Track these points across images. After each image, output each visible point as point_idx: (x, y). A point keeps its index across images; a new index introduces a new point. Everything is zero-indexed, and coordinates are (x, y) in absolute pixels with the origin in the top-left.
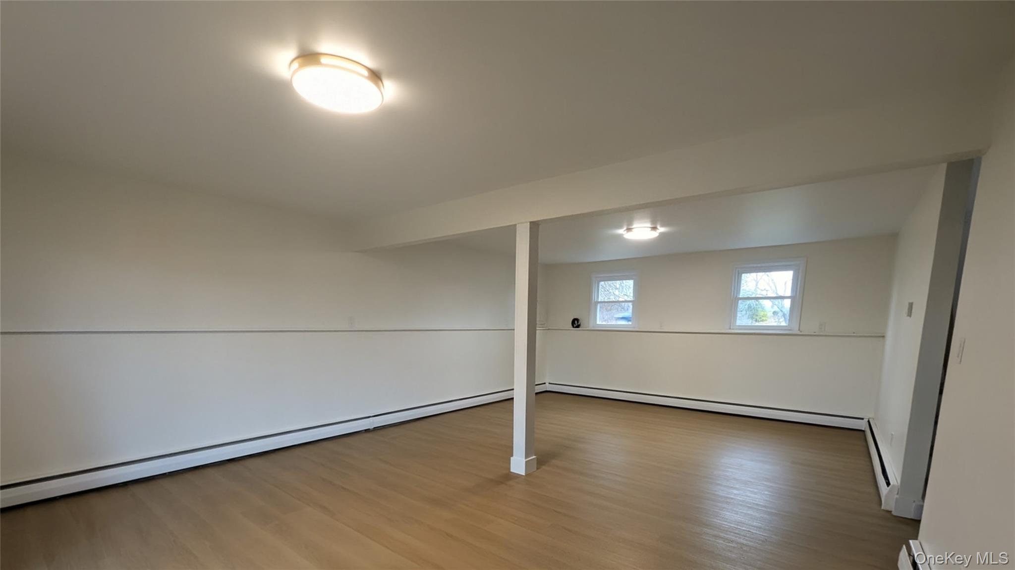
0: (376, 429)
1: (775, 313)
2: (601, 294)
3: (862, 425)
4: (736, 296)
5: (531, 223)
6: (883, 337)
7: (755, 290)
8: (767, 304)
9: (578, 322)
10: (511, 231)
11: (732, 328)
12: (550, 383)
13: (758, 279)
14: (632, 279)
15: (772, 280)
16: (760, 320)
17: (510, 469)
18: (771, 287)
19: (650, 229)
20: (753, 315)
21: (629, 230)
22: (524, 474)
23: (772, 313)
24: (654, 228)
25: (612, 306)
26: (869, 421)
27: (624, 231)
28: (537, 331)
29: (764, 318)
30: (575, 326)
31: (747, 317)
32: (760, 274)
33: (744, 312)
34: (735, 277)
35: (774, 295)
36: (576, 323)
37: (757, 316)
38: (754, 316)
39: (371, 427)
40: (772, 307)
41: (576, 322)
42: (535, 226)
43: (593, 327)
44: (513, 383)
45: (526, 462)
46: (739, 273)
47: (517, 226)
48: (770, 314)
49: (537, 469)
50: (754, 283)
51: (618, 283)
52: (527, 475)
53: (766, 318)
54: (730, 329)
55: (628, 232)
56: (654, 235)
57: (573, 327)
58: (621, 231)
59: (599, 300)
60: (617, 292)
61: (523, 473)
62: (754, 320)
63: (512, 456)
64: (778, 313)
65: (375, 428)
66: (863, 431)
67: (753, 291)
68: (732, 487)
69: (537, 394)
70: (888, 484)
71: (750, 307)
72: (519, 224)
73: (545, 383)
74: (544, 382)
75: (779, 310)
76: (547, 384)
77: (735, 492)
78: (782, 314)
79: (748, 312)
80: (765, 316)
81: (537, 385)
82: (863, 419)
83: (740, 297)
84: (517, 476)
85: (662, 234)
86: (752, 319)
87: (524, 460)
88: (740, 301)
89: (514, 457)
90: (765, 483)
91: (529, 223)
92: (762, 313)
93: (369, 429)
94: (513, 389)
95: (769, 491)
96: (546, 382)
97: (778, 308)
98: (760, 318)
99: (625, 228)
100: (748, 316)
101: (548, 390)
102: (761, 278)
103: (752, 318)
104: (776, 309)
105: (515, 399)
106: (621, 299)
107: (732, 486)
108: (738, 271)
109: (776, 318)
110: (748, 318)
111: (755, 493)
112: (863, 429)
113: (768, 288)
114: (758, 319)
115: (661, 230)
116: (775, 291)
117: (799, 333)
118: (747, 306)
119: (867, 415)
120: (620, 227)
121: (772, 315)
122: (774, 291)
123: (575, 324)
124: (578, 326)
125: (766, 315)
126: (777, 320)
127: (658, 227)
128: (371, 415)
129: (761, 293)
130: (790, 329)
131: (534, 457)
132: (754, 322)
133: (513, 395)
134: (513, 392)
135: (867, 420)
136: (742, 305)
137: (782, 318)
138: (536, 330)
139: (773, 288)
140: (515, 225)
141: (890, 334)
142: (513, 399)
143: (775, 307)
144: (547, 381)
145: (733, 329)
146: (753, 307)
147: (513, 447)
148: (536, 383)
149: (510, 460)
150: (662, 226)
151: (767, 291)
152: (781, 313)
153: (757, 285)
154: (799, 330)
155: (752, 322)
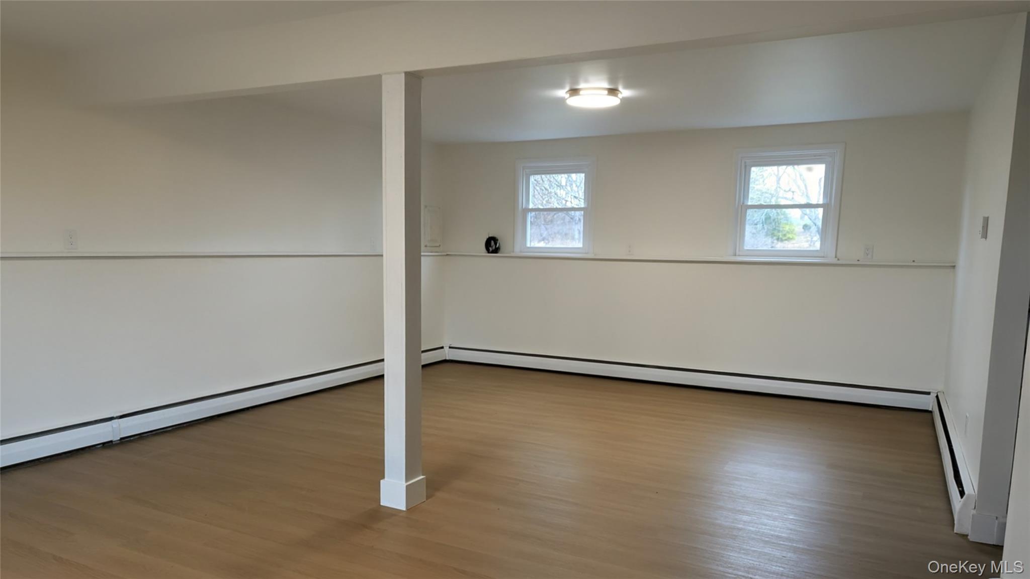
0: (125, 441)
1: (806, 227)
2: (534, 196)
3: (928, 403)
4: (743, 203)
5: (407, 74)
6: (954, 267)
7: (776, 190)
8: (795, 213)
9: (496, 244)
10: (374, 84)
11: (737, 254)
12: (450, 347)
13: (780, 175)
14: (582, 172)
15: (801, 175)
16: (784, 238)
17: (380, 502)
18: (799, 187)
19: (606, 92)
20: (775, 229)
21: (574, 92)
22: (404, 509)
23: (802, 227)
24: (613, 91)
25: (555, 214)
26: (937, 397)
27: (567, 92)
28: (422, 258)
29: (790, 236)
30: (491, 249)
31: (764, 234)
32: (782, 168)
33: (759, 226)
34: (740, 174)
35: (803, 201)
36: (492, 245)
37: (779, 231)
38: (776, 232)
39: (116, 438)
40: (802, 218)
41: (493, 243)
42: (414, 80)
43: (521, 252)
44: (382, 349)
45: (407, 486)
46: (746, 166)
47: (383, 77)
48: (799, 229)
49: (428, 497)
50: (774, 178)
51: (562, 178)
52: (409, 509)
53: (794, 236)
54: (735, 255)
55: (571, 95)
56: (613, 102)
57: (489, 252)
58: (562, 93)
59: (531, 206)
60: (561, 193)
61: (403, 507)
62: (775, 238)
63: (383, 477)
64: (810, 228)
65: (122, 439)
66: (931, 412)
67: (772, 192)
68: (739, 511)
69: (424, 366)
70: (962, 493)
71: (768, 218)
72: (385, 74)
73: (442, 348)
74: (441, 346)
75: (812, 223)
76: (446, 349)
77: (745, 518)
78: (816, 229)
79: (765, 226)
80: (792, 232)
81: (423, 352)
82: (928, 393)
83: (749, 203)
84: (393, 513)
85: (624, 100)
86: (772, 237)
87: (402, 484)
88: (749, 212)
89: (386, 479)
90: (789, 501)
91: (404, 74)
92: (787, 228)
93: (111, 441)
94: (383, 360)
95: (796, 514)
96: (444, 346)
97: (811, 219)
98: (785, 235)
99: (567, 89)
100: (767, 232)
101: (447, 358)
102: (784, 172)
103: (773, 235)
104: (807, 221)
105: (385, 376)
106: (569, 205)
107: (740, 508)
108: (745, 162)
109: (807, 236)
110: (767, 235)
111: (775, 519)
112: (930, 409)
113: (794, 188)
114: (781, 236)
115: (625, 93)
116: (805, 194)
117: (835, 261)
118: (763, 217)
119: (934, 387)
120: (560, 86)
121: (803, 230)
122: (803, 194)
123: (490, 246)
124: (496, 251)
125: (794, 230)
126: (809, 239)
127: (620, 88)
128: (115, 416)
129: (785, 196)
130: (822, 255)
131: (422, 477)
132: (775, 241)
133: (383, 369)
134: (384, 364)
135: (936, 395)
136: (753, 216)
137: (816, 236)
138: (420, 256)
139: (803, 187)
140: (380, 76)
141: (962, 263)
142: (382, 376)
143: (806, 217)
144: (446, 343)
145: (739, 256)
146: (772, 218)
147: (384, 461)
148: (422, 350)
149: (380, 483)
150: (627, 87)
151: (793, 192)
152: (814, 227)
153: (778, 183)
154: (836, 257)
155: (773, 243)
